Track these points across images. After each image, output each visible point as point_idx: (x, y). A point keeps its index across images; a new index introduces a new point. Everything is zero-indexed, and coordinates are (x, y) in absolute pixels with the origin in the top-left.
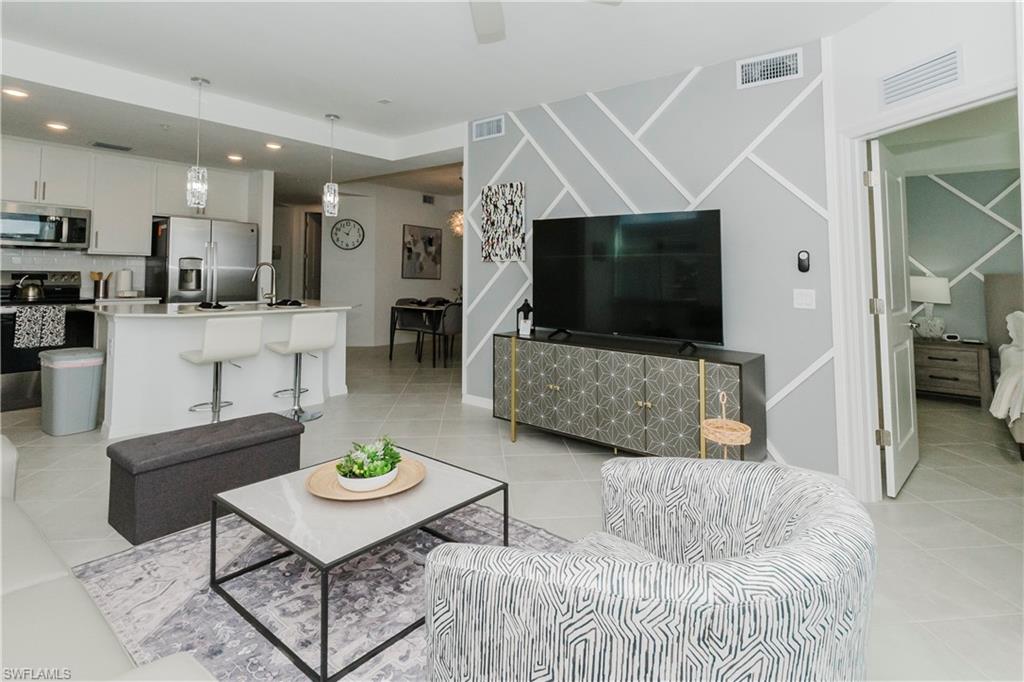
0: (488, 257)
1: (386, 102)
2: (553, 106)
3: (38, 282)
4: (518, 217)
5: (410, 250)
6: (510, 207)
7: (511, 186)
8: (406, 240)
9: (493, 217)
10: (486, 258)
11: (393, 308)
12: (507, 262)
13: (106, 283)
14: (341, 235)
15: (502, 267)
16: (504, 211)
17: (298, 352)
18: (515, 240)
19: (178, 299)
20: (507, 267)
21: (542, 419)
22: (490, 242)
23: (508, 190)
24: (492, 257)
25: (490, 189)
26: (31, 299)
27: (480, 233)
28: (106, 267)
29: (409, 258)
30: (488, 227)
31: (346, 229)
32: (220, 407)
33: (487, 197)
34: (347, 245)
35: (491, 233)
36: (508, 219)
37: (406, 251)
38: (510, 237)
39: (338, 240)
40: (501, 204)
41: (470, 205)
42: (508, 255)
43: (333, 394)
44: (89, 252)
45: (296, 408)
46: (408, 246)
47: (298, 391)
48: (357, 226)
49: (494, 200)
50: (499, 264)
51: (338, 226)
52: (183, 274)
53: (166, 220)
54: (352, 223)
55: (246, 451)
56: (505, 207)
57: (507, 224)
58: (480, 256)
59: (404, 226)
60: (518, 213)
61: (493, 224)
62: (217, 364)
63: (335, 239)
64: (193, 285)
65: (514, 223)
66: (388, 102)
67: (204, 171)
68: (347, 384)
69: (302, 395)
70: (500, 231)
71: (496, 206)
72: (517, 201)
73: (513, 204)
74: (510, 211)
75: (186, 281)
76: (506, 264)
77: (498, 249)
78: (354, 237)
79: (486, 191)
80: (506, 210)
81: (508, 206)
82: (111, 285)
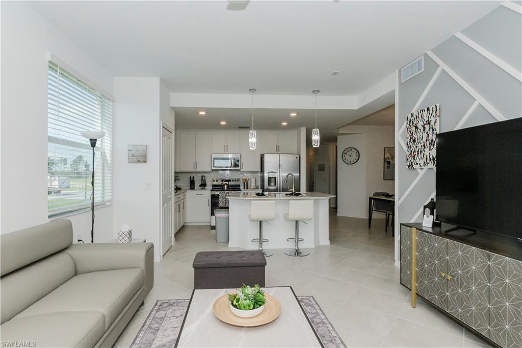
0: (411, 166)
1: (335, 74)
2: (464, 32)
3: (227, 183)
4: (433, 133)
5: (389, 163)
6: (427, 127)
7: (428, 109)
8: (386, 157)
9: (415, 136)
10: (409, 166)
11: (371, 199)
12: (425, 169)
13: (247, 183)
14: (347, 157)
15: (421, 173)
16: (422, 130)
17: (297, 220)
18: (430, 151)
19: (268, 190)
20: (426, 173)
21: (436, 299)
22: (412, 155)
23: (425, 113)
24: (414, 166)
25: (412, 115)
26: (225, 189)
27: (405, 148)
28: (247, 176)
29: (388, 167)
30: (411, 144)
31: (350, 153)
32: (262, 242)
33: (410, 121)
34: (350, 162)
35: (413, 148)
36: (425, 136)
37: (386, 163)
38: (427, 150)
39: (345, 159)
40: (420, 126)
41: (399, 129)
42: (426, 164)
43: (322, 243)
44: (241, 171)
45: (297, 248)
46: (387, 160)
47: (297, 240)
48: (355, 151)
49: (415, 123)
50: (419, 171)
51: (346, 151)
52: (270, 179)
53: (263, 155)
54: (353, 149)
55: (239, 269)
56: (424, 127)
57: (424, 140)
58: (405, 165)
59: (385, 148)
60: (433, 130)
61: (414, 141)
62: (260, 222)
63: (344, 159)
64: (273, 184)
65: (430, 138)
66: (337, 73)
67: (255, 132)
68: (329, 239)
69: (299, 242)
70: (419, 145)
71: (416, 127)
72: (433, 120)
73: (429, 123)
74: (427, 129)
75: (271, 182)
76: (425, 170)
77: (418, 160)
78: (354, 156)
79: (409, 117)
80: (424, 129)
81: (425, 126)
82: (249, 184)
